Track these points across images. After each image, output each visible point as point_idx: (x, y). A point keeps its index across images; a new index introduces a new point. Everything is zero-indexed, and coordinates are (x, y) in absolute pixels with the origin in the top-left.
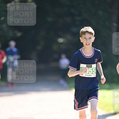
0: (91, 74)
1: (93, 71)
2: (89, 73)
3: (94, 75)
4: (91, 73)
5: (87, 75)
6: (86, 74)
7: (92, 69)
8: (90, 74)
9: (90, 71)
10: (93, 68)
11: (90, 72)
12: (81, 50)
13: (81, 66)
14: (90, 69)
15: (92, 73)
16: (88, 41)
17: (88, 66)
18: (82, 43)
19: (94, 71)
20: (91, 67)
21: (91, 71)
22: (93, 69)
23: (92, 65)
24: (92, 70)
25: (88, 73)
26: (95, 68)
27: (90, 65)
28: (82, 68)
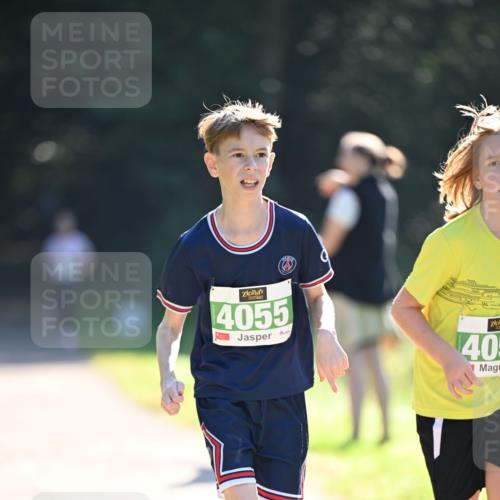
0: (267, 332)
1: (274, 318)
2: (258, 324)
3: (282, 333)
4: (268, 323)
5: (247, 338)
6: (245, 334)
7: (268, 305)
8: (262, 333)
9: (259, 315)
10: (272, 303)
11: (263, 323)
12: (212, 216)
13: (212, 299)
14: (260, 306)
15: (273, 326)
17: (248, 293)
18: (217, 179)
19: (281, 316)
20: (265, 297)
21: (268, 315)
22: (277, 305)
23: (270, 288)
24: (271, 310)
25: (254, 328)
26: (285, 302)
27: (257, 290)
28: (221, 305)
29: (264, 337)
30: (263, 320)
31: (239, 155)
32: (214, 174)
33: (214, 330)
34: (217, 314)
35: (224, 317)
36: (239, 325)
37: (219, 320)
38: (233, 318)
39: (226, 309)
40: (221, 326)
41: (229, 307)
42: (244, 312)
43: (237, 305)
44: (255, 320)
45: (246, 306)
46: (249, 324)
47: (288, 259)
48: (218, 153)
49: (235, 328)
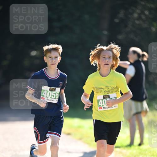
1: (56, 96)
2: (52, 97)
5: (49, 100)
6: (49, 99)
7: (55, 93)
8: (52, 99)
9: (53, 95)
10: (56, 92)
12: (44, 70)
13: (42, 89)
15: (55, 98)
16: (54, 60)
17: (51, 89)
19: (57, 96)
20: (55, 90)
22: (57, 93)
23: (56, 88)
24: (56, 94)
25: (51, 98)
26: (58, 93)
28: (44, 90)
29: (53, 100)
30: (53, 96)
31: (50, 58)
32: (46, 62)
33: (41, 96)
34: (43, 93)
35: (44, 94)
36: (48, 96)
37: (43, 94)
38: (47, 94)
39: (46, 92)
40: (43, 96)
41: (46, 91)
42: (50, 93)
43: (48, 91)
44: (52, 96)
45: (50, 92)
46: (50, 97)
47: (61, 83)
48: (46, 57)
49: (46, 97)
